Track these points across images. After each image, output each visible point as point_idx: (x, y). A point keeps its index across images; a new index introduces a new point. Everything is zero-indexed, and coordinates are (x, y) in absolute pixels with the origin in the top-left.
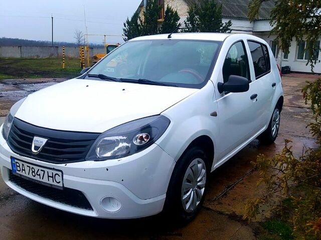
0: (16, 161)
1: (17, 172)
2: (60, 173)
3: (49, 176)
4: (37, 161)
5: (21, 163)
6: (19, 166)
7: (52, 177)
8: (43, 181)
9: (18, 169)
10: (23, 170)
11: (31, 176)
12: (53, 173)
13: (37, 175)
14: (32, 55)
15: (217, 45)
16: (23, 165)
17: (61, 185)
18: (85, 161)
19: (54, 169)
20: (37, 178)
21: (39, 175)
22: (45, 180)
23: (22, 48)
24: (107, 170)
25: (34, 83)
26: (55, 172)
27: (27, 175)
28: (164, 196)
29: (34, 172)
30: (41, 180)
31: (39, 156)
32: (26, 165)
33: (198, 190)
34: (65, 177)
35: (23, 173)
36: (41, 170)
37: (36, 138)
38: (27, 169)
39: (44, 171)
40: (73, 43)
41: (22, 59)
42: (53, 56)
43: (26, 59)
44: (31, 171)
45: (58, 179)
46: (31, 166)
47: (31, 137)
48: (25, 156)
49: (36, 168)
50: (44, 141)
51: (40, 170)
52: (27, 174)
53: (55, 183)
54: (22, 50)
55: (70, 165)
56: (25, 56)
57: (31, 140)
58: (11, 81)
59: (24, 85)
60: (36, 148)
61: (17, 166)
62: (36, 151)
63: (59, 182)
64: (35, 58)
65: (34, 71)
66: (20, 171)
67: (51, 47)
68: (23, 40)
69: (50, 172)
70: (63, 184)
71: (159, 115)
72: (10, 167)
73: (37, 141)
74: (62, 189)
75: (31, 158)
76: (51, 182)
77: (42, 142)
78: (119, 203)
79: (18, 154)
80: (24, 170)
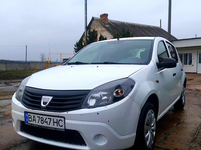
0: (28, 114)
1: (29, 122)
2: (63, 119)
3: (54, 122)
4: (46, 112)
5: (32, 115)
6: (31, 118)
7: (57, 123)
8: (50, 126)
9: (30, 120)
10: (33, 120)
11: (40, 124)
12: (57, 119)
13: (45, 122)
14: (13, 68)
15: (150, 42)
16: (34, 116)
17: (63, 128)
18: (81, 109)
19: (58, 116)
20: (45, 125)
21: (47, 122)
22: (51, 125)
23: (7, 64)
24: (98, 114)
25: (18, 82)
26: (59, 119)
27: (37, 124)
28: (135, 134)
29: (43, 120)
30: (48, 126)
31: (47, 109)
32: (36, 116)
33: (152, 132)
34: (66, 121)
35: (34, 123)
36: (49, 118)
37: (43, 97)
38: (37, 119)
39: (51, 119)
40: (38, 61)
41: (7, 71)
42: (26, 69)
43: (9, 71)
44: (40, 120)
45: (61, 123)
46: (41, 116)
47: (41, 97)
48: (36, 110)
49: (44, 117)
50: (51, 98)
51: (47, 118)
52: (37, 122)
53: (59, 127)
54: (7, 66)
55: (70, 112)
56: (9, 69)
57: (40, 99)
58: (3, 82)
59: (12, 83)
60: (44, 103)
61: (29, 118)
62: (44, 106)
63: (62, 126)
64: (15, 70)
65: (16, 76)
66: (31, 121)
67: (26, 63)
68: (7, 60)
69: (55, 119)
70: (65, 127)
71: (128, 78)
72: (23, 120)
73: (45, 99)
74: (64, 131)
75: (41, 110)
76: (55, 126)
77: (49, 99)
78: (105, 139)
79: (30, 109)
80: (35, 120)
